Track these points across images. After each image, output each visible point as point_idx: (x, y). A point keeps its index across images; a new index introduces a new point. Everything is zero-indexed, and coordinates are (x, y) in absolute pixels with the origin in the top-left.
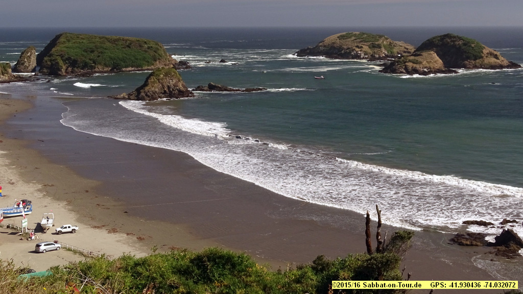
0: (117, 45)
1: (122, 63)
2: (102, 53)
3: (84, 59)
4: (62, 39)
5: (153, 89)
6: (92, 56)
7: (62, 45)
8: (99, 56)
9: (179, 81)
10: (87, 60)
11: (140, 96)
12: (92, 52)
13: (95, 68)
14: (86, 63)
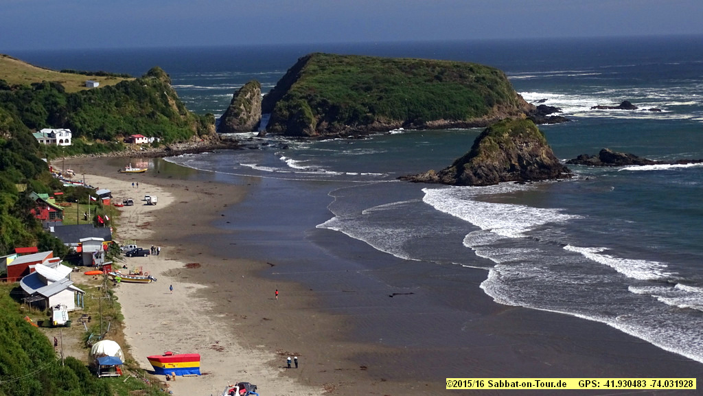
0: (415, 75)
1: (426, 112)
2: (386, 91)
3: (351, 103)
4: (311, 67)
5: (489, 162)
6: (368, 98)
7: (310, 78)
8: (381, 98)
9: (541, 145)
10: (359, 107)
11: (463, 176)
12: (368, 89)
13: (372, 122)
14: (355, 110)
